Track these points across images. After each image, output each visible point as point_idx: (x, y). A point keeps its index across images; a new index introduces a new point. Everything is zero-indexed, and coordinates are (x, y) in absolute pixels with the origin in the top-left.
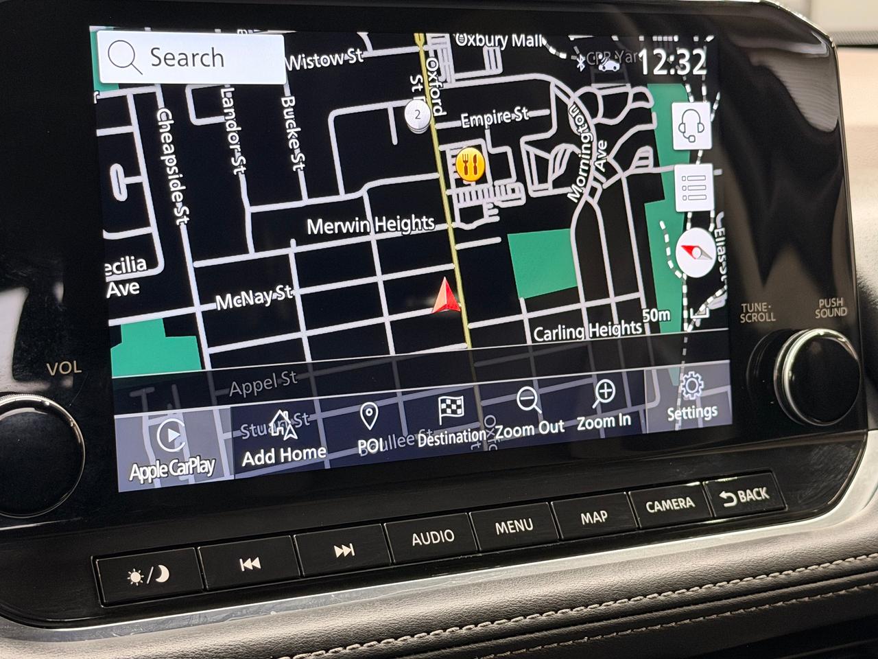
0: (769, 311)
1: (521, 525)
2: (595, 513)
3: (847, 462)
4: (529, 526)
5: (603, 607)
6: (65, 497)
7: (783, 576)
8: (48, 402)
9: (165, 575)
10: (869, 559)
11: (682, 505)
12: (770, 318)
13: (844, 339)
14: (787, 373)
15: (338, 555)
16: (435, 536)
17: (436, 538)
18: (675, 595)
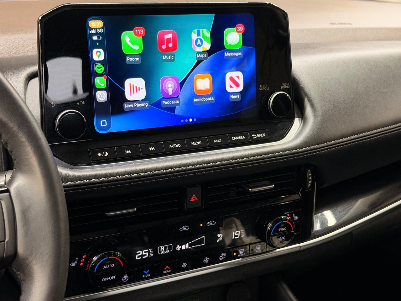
0: (267, 87)
1: (198, 143)
2: (218, 140)
3: (288, 127)
4: (200, 143)
5: (217, 163)
6: (82, 135)
7: (265, 156)
8: (77, 112)
9: (107, 154)
10: (289, 152)
11: (242, 138)
12: (268, 89)
13: (288, 95)
14: (271, 103)
15: (150, 150)
16: (176, 145)
17: (176, 146)
18: (236, 161)
